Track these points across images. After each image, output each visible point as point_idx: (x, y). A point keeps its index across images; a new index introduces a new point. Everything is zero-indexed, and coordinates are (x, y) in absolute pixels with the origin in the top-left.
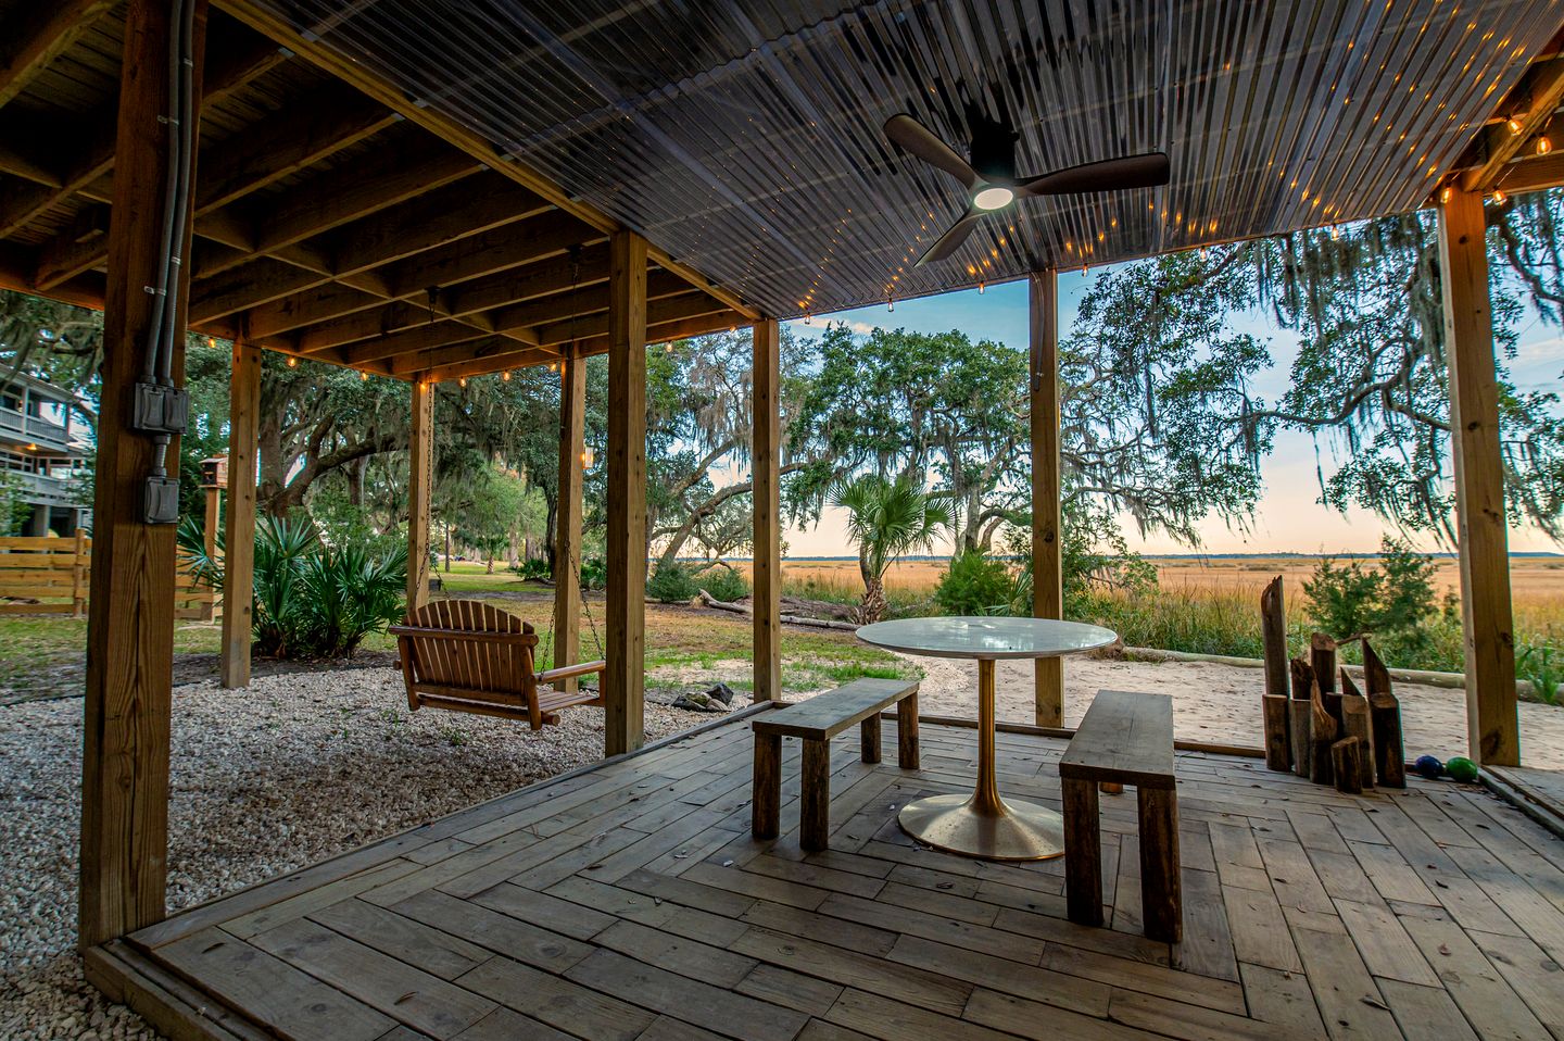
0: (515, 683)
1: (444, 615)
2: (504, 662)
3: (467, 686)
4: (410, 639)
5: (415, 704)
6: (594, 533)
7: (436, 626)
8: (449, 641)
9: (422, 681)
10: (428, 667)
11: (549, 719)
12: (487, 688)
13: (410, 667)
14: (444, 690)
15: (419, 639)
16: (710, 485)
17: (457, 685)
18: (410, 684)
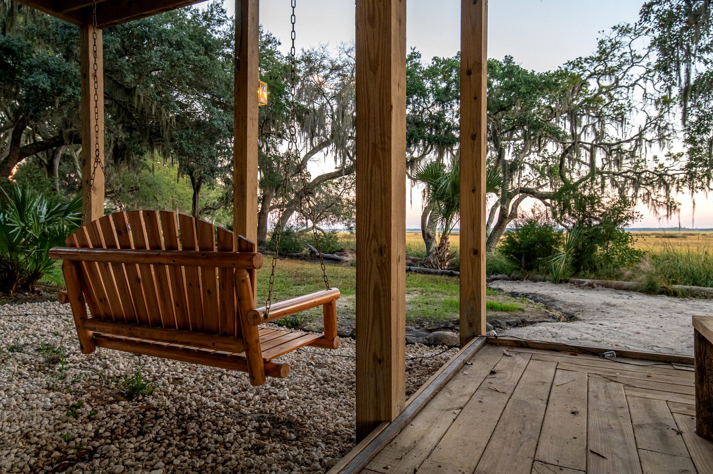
0: (225, 319)
1: (122, 231)
2: (209, 292)
3: (156, 324)
4: (77, 264)
5: (89, 345)
6: (225, 209)
7: (111, 246)
8: (130, 265)
9: (97, 318)
10: (103, 300)
11: (275, 370)
12: (184, 328)
13: (80, 299)
14: (126, 330)
15: (90, 263)
16: (309, 175)
17: (143, 323)
18: (81, 321)
